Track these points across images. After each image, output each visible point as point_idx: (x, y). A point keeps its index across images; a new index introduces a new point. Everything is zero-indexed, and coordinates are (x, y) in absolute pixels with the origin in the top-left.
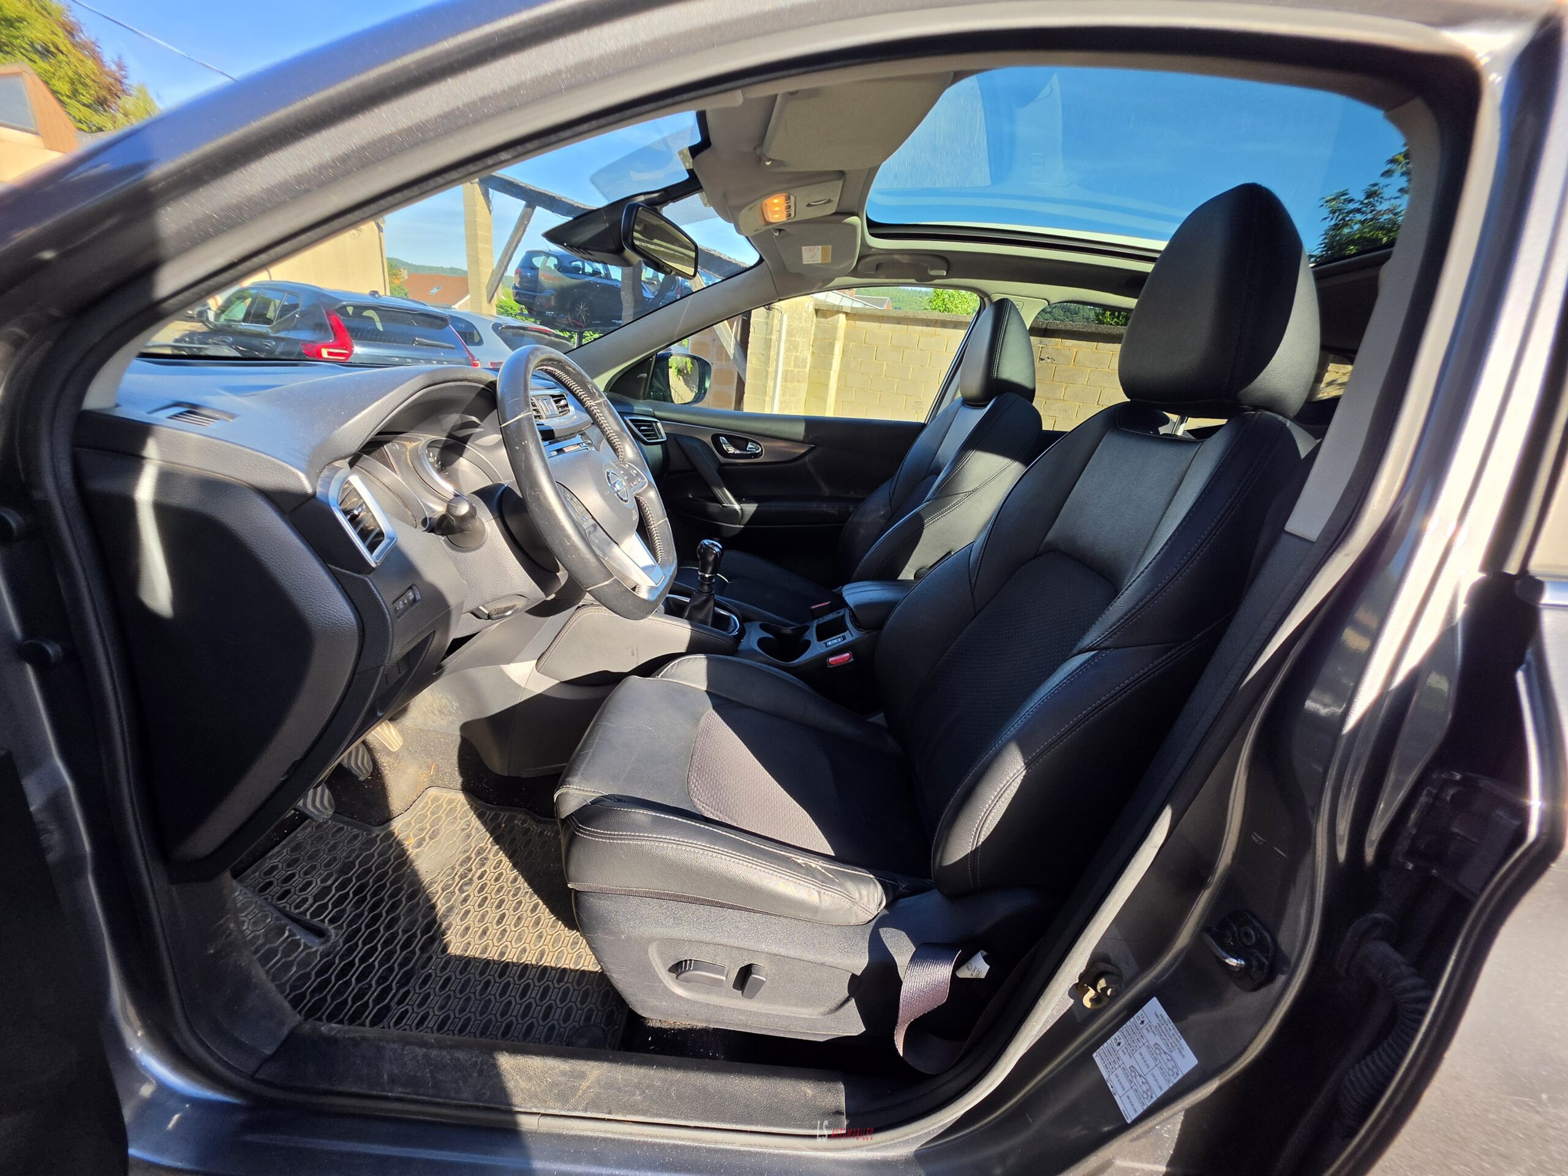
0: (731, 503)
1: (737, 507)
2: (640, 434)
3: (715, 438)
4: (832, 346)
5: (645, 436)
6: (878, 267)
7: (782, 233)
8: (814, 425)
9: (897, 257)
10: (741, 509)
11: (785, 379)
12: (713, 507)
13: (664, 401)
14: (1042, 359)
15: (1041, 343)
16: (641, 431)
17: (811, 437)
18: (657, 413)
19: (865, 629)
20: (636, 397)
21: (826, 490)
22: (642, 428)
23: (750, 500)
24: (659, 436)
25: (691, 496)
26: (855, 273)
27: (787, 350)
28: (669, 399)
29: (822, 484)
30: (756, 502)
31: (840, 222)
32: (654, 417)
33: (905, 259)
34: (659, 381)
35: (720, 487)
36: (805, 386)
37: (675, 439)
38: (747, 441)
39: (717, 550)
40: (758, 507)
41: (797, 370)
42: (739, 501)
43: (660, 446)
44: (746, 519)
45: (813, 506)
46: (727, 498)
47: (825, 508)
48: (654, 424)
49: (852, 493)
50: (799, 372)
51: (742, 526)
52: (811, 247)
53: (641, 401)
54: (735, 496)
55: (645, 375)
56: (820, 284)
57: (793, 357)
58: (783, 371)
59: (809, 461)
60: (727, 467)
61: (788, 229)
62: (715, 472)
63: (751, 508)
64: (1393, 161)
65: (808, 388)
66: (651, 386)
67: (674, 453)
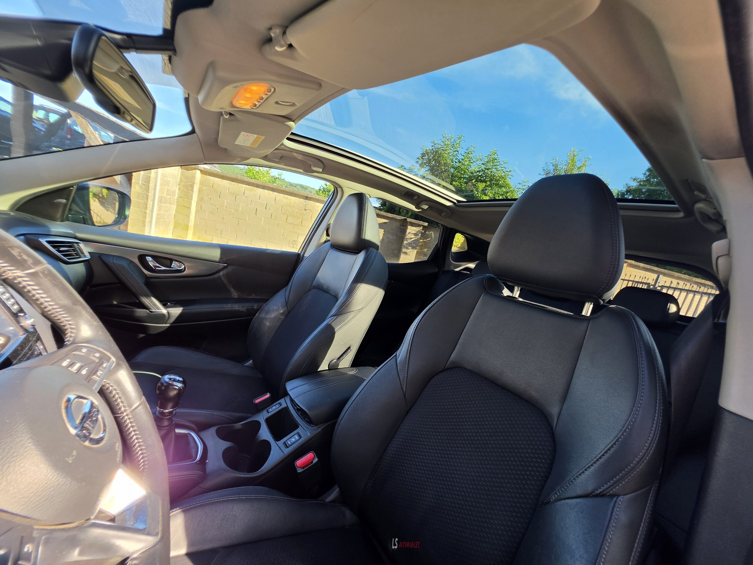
0: (158, 308)
1: (164, 311)
2: (59, 254)
3: (142, 258)
4: (192, 186)
5: (65, 255)
6: (282, 157)
7: (232, 117)
8: (226, 250)
9: (295, 154)
10: (168, 312)
11: (160, 201)
12: (140, 312)
13: (85, 224)
14: (306, 210)
15: (305, 202)
16: (60, 251)
17: (224, 259)
18: (79, 235)
19: (316, 425)
20: (53, 219)
21: (235, 294)
22: (62, 249)
23: (176, 304)
24: (82, 255)
25: (115, 303)
26: (265, 158)
27: (162, 185)
28: (90, 222)
29: (232, 290)
30: (181, 305)
31: (283, 123)
32: (76, 238)
33: (300, 157)
34: (78, 205)
35: (147, 296)
36: (174, 207)
37: (100, 257)
38: (171, 260)
39: (180, 385)
40: (183, 310)
41: (169, 197)
42: (165, 305)
43: (82, 264)
44: (172, 320)
45: (228, 307)
46: (155, 305)
47: (237, 307)
48: (75, 245)
49: (253, 295)
50: (170, 198)
51: (169, 325)
52: (249, 134)
53: (58, 223)
54: (160, 301)
55: (64, 201)
56: (239, 159)
57: (166, 189)
58: (159, 196)
59: (223, 275)
60: (152, 280)
61: (238, 116)
62: (143, 285)
63: (176, 311)
64: (418, 158)
65: (176, 207)
66: (70, 210)
67: (98, 268)
